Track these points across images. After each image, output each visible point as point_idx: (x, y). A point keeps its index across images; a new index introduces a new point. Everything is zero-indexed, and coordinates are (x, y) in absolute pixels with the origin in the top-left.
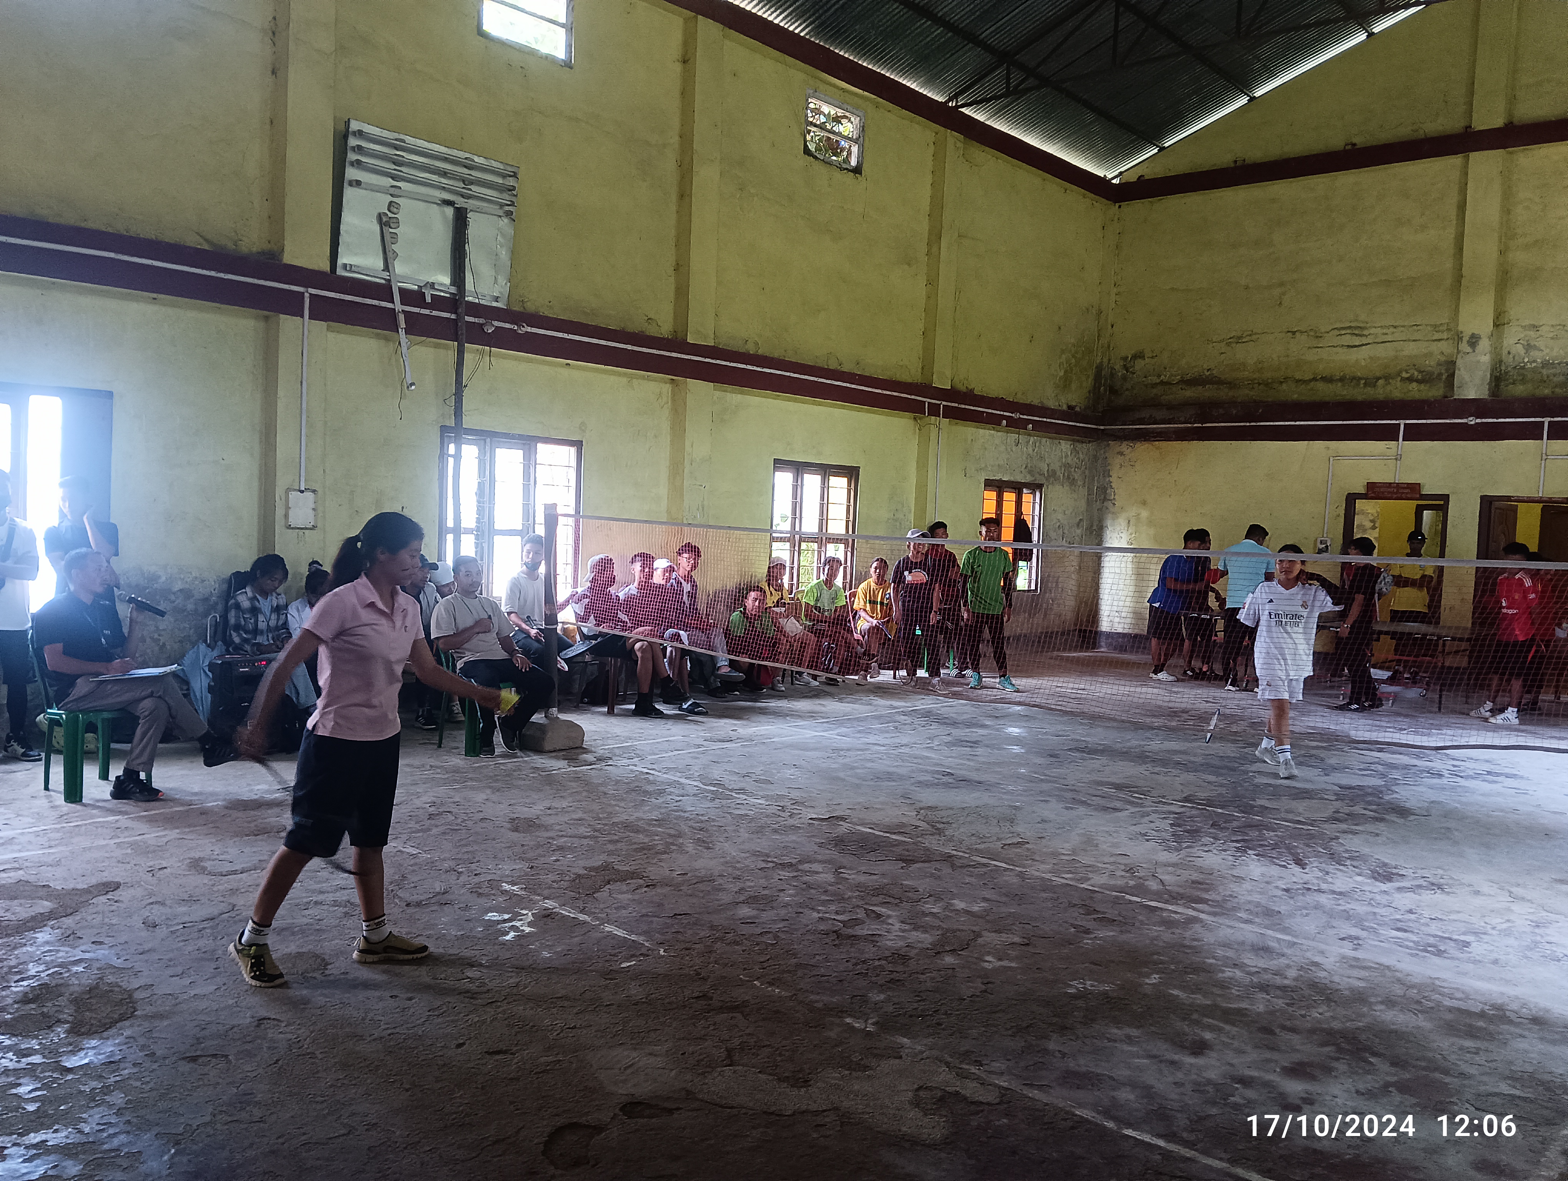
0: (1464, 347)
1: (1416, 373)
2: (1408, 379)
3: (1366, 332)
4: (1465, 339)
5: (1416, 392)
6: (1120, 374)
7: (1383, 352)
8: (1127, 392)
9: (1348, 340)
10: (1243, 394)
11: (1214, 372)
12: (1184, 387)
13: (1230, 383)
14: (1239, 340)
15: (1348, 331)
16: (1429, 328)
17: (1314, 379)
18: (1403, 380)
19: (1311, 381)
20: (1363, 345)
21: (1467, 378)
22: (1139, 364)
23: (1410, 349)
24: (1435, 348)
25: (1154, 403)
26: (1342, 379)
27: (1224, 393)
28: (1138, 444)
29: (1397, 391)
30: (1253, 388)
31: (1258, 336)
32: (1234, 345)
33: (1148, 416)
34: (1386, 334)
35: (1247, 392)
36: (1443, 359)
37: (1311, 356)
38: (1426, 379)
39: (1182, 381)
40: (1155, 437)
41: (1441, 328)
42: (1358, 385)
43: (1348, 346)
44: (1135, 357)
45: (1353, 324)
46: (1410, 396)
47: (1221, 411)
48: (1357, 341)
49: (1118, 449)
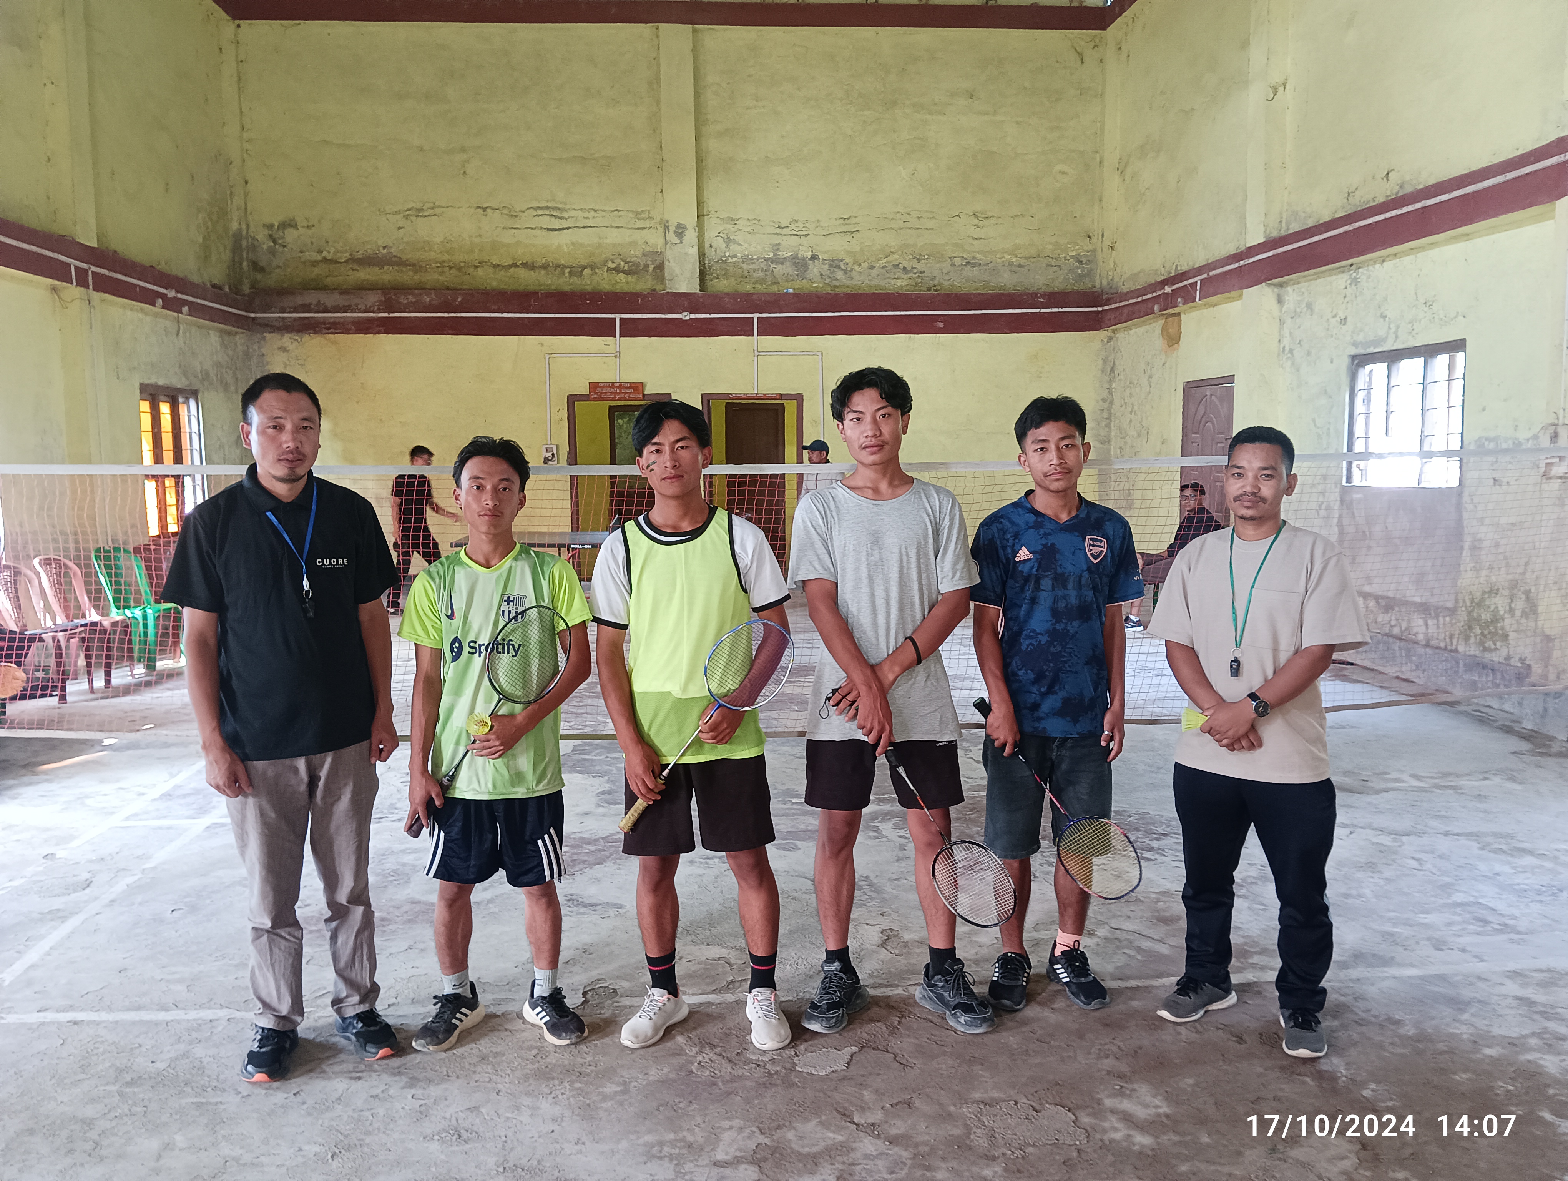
0: (672, 237)
1: (622, 263)
2: (614, 269)
3: (565, 215)
4: (672, 228)
5: (623, 283)
6: (265, 246)
7: (586, 238)
8: (277, 271)
9: (546, 222)
10: (432, 277)
11: (392, 251)
12: (355, 267)
13: (414, 265)
14: (419, 212)
15: (547, 212)
16: (630, 214)
17: (514, 265)
18: (610, 270)
19: (510, 266)
20: (563, 229)
21: (677, 271)
22: (290, 235)
23: (614, 237)
24: (638, 236)
25: (319, 287)
26: (545, 267)
27: (407, 277)
28: (306, 338)
29: (605, 282)
30: (443, 272)
31: (442, 210)
32: (413, 219)
33: (314, 302)
34: (588, 218)
35: (436, 276)
36: (648, 249)
37: (507, 238)
38: (633, 270)
39: (352, 260)
40: (329, 329)
41: (643, 215)
42: (564, 273)
43: (548, 229)
44: (284, 225)
45: (550, 205)
46: (618, 288)
47: (411, 298)
48: (557, 224)
49: (279, 344)
